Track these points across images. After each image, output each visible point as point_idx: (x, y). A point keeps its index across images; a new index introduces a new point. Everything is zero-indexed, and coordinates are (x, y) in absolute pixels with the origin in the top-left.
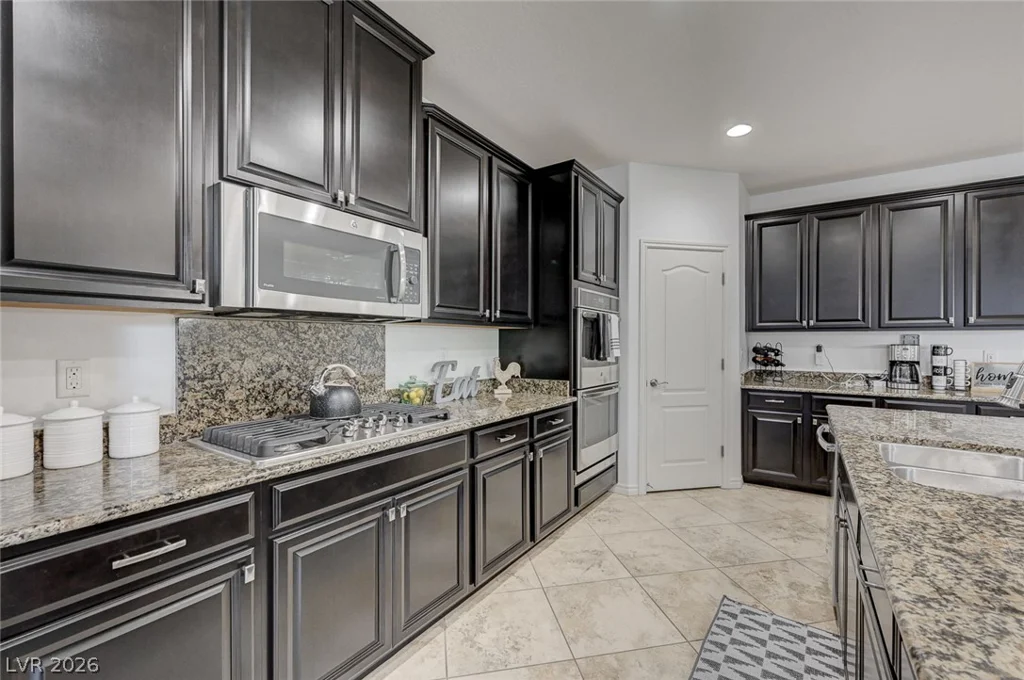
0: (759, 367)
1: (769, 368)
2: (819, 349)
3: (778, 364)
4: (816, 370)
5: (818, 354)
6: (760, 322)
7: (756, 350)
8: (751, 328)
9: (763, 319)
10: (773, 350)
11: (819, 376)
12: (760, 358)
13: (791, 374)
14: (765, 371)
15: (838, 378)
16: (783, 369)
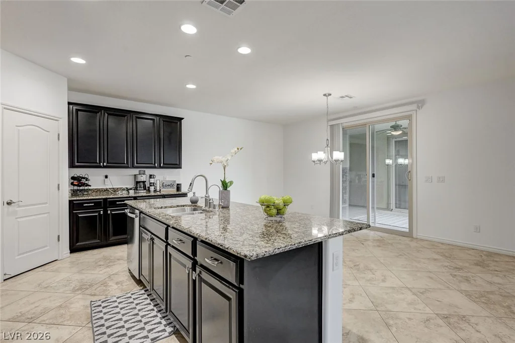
0: (76, 188)
1: (81, 188)
2: (106, 177)
3: (87, 185)
4: (104, 187)
5: (106, 179)
6: (77, 162)
7: (73, 178)
8: (72, 165)
9: (79, 161)
10: (84, 178)
11: (107, 190)
12: (76, 182)
13: (93, 190)
14: (78, 190)
15: (115, 190)
16: (90, 188)
